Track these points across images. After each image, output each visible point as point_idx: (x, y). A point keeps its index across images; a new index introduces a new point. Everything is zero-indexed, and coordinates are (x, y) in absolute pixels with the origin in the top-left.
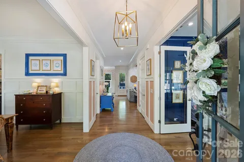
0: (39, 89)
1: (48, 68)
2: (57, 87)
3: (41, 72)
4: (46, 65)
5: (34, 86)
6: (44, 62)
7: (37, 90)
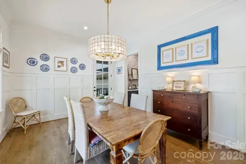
0: (175, 85)
1: (185, 57)
2: (200, 82)
3: (175, 63)
4: (181, 53)
5: (168, 81)
6: (178, 50)
7: (173, 86)
